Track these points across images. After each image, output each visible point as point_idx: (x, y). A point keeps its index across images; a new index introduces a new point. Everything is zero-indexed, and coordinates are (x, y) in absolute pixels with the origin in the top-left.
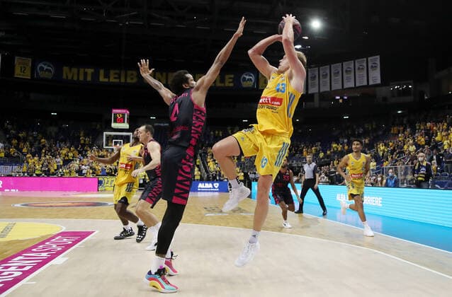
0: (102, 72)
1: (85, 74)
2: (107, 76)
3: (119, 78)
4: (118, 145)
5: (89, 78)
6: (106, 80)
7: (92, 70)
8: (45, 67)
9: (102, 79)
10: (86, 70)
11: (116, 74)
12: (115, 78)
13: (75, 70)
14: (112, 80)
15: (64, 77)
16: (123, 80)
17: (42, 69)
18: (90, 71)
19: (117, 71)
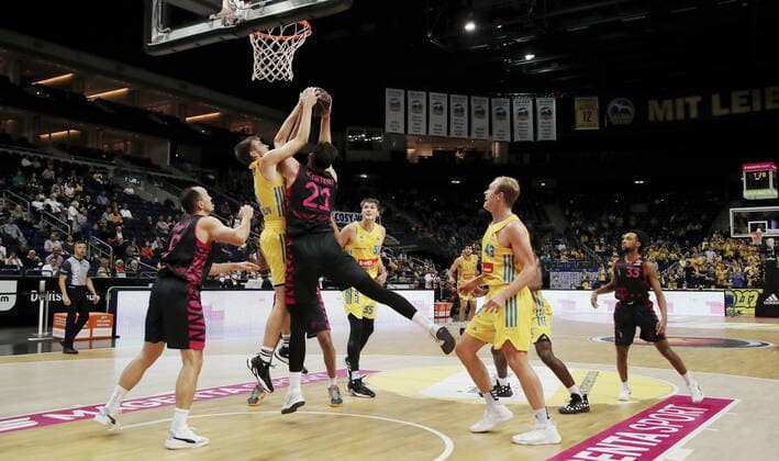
0: (716, 99)
1: (687, 107)
2: (726, 103)
3: (750, 103)
4: (759, 230)
5: (694, 114)
6: (725, 112)
7: (699, 98)
8: (620, 107)
9: (717, 111)
10: (688, 100)
11: (742, 97)
12: (742, 105)
13: (668, 103)
14: (737, 109)
15: (651, 117)
16: (757, 106)
17: (615, 110)
18: (693, 101)
19: (746, 93)
